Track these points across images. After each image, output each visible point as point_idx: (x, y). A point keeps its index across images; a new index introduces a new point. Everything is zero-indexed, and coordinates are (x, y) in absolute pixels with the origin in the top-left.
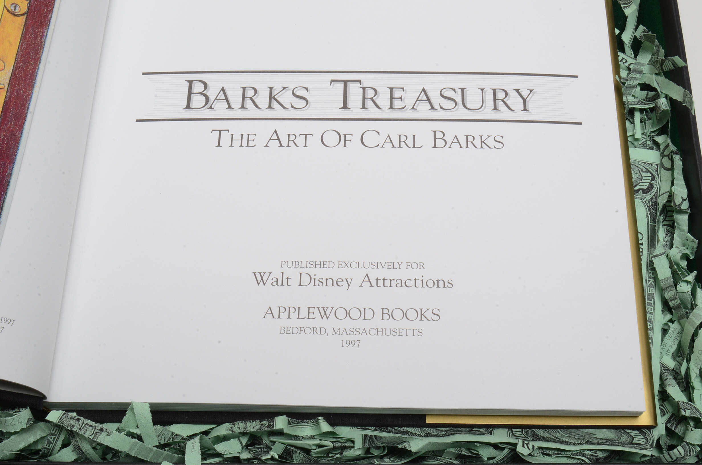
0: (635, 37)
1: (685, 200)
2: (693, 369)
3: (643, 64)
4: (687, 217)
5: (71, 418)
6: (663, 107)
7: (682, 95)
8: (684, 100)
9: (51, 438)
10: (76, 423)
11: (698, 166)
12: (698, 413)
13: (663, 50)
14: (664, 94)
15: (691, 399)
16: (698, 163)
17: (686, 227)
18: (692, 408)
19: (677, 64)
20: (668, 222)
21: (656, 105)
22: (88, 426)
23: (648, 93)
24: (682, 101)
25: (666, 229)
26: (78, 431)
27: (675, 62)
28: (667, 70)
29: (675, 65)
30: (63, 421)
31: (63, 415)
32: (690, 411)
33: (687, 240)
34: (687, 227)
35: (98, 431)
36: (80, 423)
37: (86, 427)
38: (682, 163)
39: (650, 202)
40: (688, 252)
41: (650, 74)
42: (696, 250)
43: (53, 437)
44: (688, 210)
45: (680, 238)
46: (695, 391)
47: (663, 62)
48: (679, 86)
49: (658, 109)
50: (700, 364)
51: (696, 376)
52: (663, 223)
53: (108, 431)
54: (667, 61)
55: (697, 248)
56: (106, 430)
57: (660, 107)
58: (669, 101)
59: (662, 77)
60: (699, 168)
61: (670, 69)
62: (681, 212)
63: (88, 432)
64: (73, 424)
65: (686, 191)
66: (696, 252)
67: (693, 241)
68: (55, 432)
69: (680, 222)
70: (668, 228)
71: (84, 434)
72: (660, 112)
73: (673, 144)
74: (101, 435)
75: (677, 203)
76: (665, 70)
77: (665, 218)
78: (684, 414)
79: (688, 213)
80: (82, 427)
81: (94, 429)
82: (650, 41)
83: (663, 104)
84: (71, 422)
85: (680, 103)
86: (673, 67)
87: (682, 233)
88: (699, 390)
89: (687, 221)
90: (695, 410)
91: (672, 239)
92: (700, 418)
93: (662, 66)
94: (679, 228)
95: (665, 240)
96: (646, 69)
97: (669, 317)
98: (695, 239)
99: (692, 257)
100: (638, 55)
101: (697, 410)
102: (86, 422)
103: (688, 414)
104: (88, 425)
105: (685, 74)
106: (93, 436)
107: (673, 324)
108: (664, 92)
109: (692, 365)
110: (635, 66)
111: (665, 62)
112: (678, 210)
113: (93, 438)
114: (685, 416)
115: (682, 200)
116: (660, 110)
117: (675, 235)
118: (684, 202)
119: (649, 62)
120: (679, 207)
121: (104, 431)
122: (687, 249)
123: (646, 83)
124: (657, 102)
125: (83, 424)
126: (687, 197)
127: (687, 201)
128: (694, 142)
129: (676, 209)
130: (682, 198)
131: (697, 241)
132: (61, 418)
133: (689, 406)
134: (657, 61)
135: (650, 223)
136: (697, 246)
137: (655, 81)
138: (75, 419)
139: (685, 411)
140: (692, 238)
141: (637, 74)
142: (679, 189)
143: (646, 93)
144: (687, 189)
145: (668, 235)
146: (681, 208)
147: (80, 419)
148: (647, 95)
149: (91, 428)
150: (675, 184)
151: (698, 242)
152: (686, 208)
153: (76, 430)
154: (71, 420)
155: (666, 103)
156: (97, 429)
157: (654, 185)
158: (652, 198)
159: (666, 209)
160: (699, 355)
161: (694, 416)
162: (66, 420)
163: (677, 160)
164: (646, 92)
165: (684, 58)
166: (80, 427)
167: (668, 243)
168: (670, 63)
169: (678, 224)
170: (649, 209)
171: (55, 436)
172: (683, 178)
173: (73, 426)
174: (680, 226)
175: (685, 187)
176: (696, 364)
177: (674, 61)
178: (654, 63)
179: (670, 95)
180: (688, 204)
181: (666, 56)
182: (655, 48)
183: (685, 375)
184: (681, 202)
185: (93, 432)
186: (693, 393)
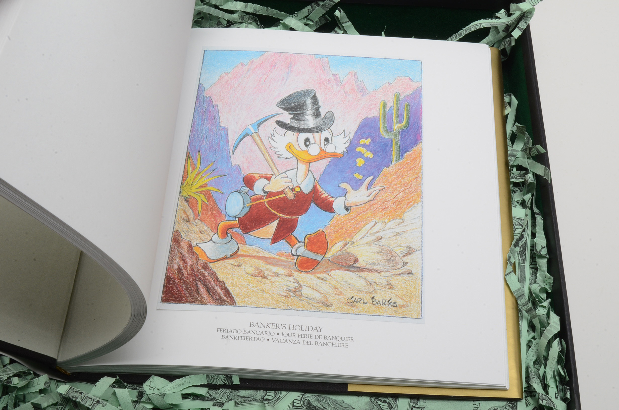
0: (513, 131)
1: (544, 248)
2: (548, 372)
3: (517, 150)
4: (546, 261)
5: (76, 392)
6: (530, 181)
7: (544, 171)
8: (545, 175)
9: (60, 408)
10: (79, 396)
11: (554, 223)
12: (552, 403)
13: (532, 140)
14: (532, 171)
15: (547, 393)
16: (554, 221)
17: (545, 269)
18: (548, 399)
19: (539, 151)
20: (534, 266)
21: (525, 179)
22: (88, 399)
23: (520, 172)
24: (543, 175)
25: (532, 271)
26: (80, 402)
27: (539, 150)
28: (533, 155)
29: (539, 152)
30: (69, 393)
31: (70, 388)
32: (546, 401)
33: (546, 277)
34: (547, 269)
35: (96, 403)
36: (82, 395)
37: (87, 399)
38: (543, 222)
39: (521, 248)
40: (547, 287)
41: (522, 158)
42: (553, 285)
43: (61, 407)
44: (547, 255)
45: (541, 277)
46: (550, 388)
47: (530, 149)
48: (541, 164)
49: (526, 182)
50: (553, 368)
51: (551, 377)
52: (530, 267)
53: (103, 403)
54: (533, 148)
55: (553, 283)
56: (102, 402)
57: (528, 180)
58: (535, 177)
59: (530, 160)
60: (554, 224)
61: (536, 155)
62: (542, 257)
63: (88, 403)
64: (77, 396)
65: (545, 242)
66: (553, 287)
67: (550, 278)
68: (63, 403)
69: (540, 265)
70: (534, 270)
71: (85, 404)
72: (527, 184)
73: (537, 208)
74: (98, 406)
75: (538, 250)
76: (532, 155)
77: (532, 263)
78: (541, 403)
79: (546, 258)
80: (84, 399)
81: (93, 401)
82: (522, 134)
83: (530, 178)
84: (75, 394)
85: (542, 177)
86: (537, 153)
87: (543, 273)
88: (553, 387)
89: (546, 264)
90: (550, 401)
91: (536, 278)
92: (553, 408)
93: (530, 152)
94: (540, 270)
95: (531, 278)
96: (519, 154)
97: (532, 334)
98: (551, 277)
99: (550, 291)
100: (514, 144)
101: (552, 401)
102: (87, 395)
103: (544, 403)
104: (88, 397)
105: (545, 156)
106: (92, 406)
107: (535, 340)
108: (531, 170)
109: (548, 369)
110: (512, 152)
111: (532, 150)
112: (539, 255)
113: (91, 408)
114: (542, 404)
115: (541, 248)
116: (528, 183)
117: (538, 275)
118: (543, 249)
119: (522, 149)
120: (539, 253)
121: (100, 403)
122: (546, 284)
123: (519, 164)
124: (526, 177)
125: (84, 396)
126: (546, 246)
127: (546, 248)
128: (551, 206)
129: (537, 255)
130: (542, 246)
131: (552, 278)
132: (68, 391)
133: (546, 397)
134: (527, 148)
135: (521, 263)
136: (553, 282)
137: (526, 162)
138: (79, 392)
139: (542, 401)
140: (549, 275)
141: (512, 158)
142: (540, 240)
143: (519, 173)
144: (546, 240)
145: (534, 275)
146: (541, 253)
147: (83, 393)
148: (520, 174)
149: (91, 400)
150: (537, 237)
151: (554, 278)
152: (545, 254)
153: (79, 401)
154: (76, 393)
155: (532, 178)
156: (95, 401)
157: (524, 235)
158: (523, 245)
159: (533, 256)
160: (552, 361)
161: (548, 406)
162: (72, 393)
163: (539, 219)
164: (519, 171)
165: (545, 147)
166: (82, 399)
167: (533, 281)
168: (535, 150)
169: (539, 266)
170: (520, 253)
171: (62, 406)
172: (543, 232)
173: (77, 398)
174: (541, 268)
175: (545, 239)
176: (551, 368)
177: (537, 148)
178: (525, 150)
179: (535, 172)
180: (547, 250)
181: (533, 145)
182: (526, 139)
183: (542, 377)
184: (541, 249)
185: (91, 403)
186: (549, 390)
